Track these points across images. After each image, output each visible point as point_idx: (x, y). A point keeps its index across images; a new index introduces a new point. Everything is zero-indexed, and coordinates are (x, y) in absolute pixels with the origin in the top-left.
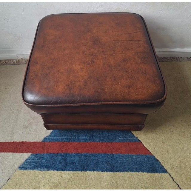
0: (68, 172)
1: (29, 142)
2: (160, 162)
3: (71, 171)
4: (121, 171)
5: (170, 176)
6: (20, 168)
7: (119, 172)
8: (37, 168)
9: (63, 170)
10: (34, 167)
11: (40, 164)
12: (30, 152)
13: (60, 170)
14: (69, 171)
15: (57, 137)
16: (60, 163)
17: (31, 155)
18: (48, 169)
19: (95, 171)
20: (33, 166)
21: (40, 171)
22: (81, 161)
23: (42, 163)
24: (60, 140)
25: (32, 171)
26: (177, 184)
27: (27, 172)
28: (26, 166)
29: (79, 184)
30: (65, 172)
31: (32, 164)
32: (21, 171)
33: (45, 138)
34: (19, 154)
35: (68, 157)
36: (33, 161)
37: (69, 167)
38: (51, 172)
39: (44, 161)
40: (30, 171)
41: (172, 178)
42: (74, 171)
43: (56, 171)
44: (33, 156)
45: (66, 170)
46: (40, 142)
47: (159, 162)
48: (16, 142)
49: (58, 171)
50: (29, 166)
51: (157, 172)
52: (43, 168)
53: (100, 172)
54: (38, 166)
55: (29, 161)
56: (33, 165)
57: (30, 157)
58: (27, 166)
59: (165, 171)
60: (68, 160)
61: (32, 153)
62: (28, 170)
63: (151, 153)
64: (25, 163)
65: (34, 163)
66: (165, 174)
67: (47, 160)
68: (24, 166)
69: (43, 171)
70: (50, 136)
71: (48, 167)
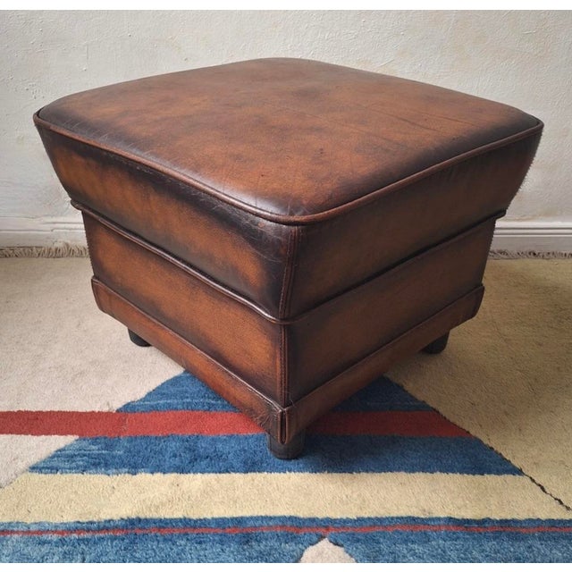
0: (199, 475)
1: (73, 412)
2: (500, 451)
3: (209, 472)
4: (374, 471)
5: (533, 481)
6: (34, 468)
7: (367, 471)
8: (96, 468)
9: (183, 471)
10: (86, 467)
11: (104, 459)
12: (73, 434)
13: (172, 472)
15: (169, 401)
16: (175, 456)
17: (77, 440)
18: (134, 469)
19: (290, 471)
20: (81, 463)
21: (105, 477)
22: (245, 451)
23: (114, 457)
24: (179, 407)
25: (77, 477)
26: (556, 499)
27: (58, 478)
28: (55, 464)
29: (235, 502)
30: (191, 475)
31: (79, 458)
32: (36, 476)
33: (127, 405)
34: (35, 438)
35: (202, 444)
36: (83, 452)
37: (204, 463)
38: (144, 478)
39: (121, 452)
40: (69, 475)
41: (540, 485)
42: (220, 472)
43: (158, 476)
44: (85, 444)
45: (195, 472)
46: (108, 414)
47: (496, 452)
48: (27, 413)
49: (166, 475)
50: (67, 465)
51: (489, 473)
52: (116, 469)
54: (99, 464)
55: (67, 452)
56: (83, 461)
57: (71, 445)
58: (62, 465)
59: (519, 472)
60: (201, 450)
61: (81, 435)
62: (61, 473)
63: (468, 432)
64: (53, 457)
65: (85, 458)
66: (518, 476)
67: (130, 451)
68: (49, 465)
69: (115, 476)
70: (144, 400)
71: (133, 465)
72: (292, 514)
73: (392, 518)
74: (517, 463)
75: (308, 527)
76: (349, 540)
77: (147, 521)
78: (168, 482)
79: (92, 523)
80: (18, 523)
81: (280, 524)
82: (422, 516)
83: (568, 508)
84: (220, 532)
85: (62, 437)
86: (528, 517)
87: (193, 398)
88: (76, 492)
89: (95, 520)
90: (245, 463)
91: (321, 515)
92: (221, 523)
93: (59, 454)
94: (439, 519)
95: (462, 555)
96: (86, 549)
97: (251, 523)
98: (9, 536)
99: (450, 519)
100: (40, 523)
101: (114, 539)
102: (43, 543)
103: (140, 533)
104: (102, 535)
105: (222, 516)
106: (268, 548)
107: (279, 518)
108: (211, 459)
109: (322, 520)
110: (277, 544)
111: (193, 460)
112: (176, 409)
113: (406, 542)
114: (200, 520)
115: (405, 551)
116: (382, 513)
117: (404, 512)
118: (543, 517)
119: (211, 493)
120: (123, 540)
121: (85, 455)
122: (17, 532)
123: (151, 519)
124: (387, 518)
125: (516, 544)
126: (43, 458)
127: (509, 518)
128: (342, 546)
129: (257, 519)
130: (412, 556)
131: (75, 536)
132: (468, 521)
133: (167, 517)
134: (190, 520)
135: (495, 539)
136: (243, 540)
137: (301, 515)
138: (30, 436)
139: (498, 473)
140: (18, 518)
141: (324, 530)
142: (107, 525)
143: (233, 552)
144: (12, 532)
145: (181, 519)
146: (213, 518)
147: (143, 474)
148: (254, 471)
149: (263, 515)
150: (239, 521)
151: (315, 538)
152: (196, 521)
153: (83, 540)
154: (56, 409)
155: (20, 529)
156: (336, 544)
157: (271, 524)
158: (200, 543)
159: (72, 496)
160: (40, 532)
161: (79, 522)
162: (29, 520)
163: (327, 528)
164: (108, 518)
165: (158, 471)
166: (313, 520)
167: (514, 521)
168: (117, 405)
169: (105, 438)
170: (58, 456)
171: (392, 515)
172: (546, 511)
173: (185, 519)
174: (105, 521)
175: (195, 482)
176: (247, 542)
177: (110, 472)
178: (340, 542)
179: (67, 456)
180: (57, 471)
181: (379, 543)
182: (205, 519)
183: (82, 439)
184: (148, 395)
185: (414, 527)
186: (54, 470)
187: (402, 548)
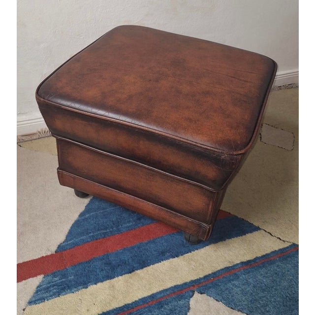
0: (120, 277)
1: (32, 260)
2: (247, 220)
3: (124, 274)
4: (200, 248)
5: (265, 231)
6: (30, 303)
7: (197, 249)
8: (64, 291)
9: (111, 278)
10: (59, 292)
11: (66, 284)
12: (40, 274)
13: (106, 280)
14: (122, 275)
15: (81, 238)
16: (102, 270)
17: (44, 277)
18: (85, 285)
19: (163, 260)
20: (55, 291)
21: (71, 295)
22: (136, 256)
23: (70, 281)
24: (89, 240)
25: (57, 300)
26: (278, 238)
27: (47, 304)
28: (41, 296)
29: (145, 287)
30: (116, 279)
31: (52, 288)
32: (35, 307)
33: (59, 247)
35: (112, 258)
36: (52, 283)
37: (119, 270)
38: (92, 288)
39: (73, 277)
40: (52, 300)
41: (269, 233)
42: (130, 273)
43: (99, 284)
44: (50, 278)
45: (118, 276)
46: (52, 255)
47: (245, 221)
49: (103, 283)
50: (48, 294)
51: (248, 233)
52: (75, 288)
53: (171, 259)
54: (64, 288)
55: (43, 286)
56: (55, 289)
57: (43, 281)
58: (45, 295)
59: (257, 229)
60: (113, 262)
61: (44, 273)
62: (48, 300)
63: (230, 213)
64: (37, 292)
65: (55, 287)
66: (259, 231)
67: (77, 275)
68: (38, 298)
69: (77, 292)
70: (66, 240)
71: (84, 282)
72: (175, 284)
73: (219, 271)
74: (256, 224)
75: (185, 289)
76: (206, 289)
78: (107, 286)
81: (172, 292)
82: (231, 265)
83: (284, 241)
84: (147, 306)
85: (35, 278)
86: (271, 251)
87: (93, 232)
88: (62, 309)
90: (140, 263)
92: (144, 300)
93: (39, 289)
94: (238, 264)
95: (255, 280)
97: (159, 296)
99: (242, 263)
105: (143, 297)
106: (173, 306)
107: (170, 288)
108: (121, 266)
109: (190, 282)
110: (176, 304)
111: (111, 270)
112: (88, 241)
113: (230, 281)
114: (134, 302)
115: (232, 286)
116: (214, 270)
117: (222, 266)
118: (277, 249)
119: (131, 286)
121: (54, 285)
123: (110, 311)
124: (217, 271)
125: (272, 266)
126: (32, 294)
127: (264, 254)
128: (204, 293)
129: (161, 292)
130: (235, 287)
132: (249, 262)
133: (117, 307)
134: (129, 304)
135: (263, 266)
137: (179, 284)
139: (251, 232)
141: (192, 287)
145: (124, 306)
146: (139, 299)
147: (91, 286)
148: (146, 267)
149: (162, 289)
150: (152, 297)
151: (191, 294)
152: (132, 304)
156: (201, 294)
157: (168, 293)
163: (194, 286)
165: (98, 282)
166: (185, 284)
167: (267, 255)
168: (53, 249)
169: (59, 271)
170: (40, 291)
171: (218, 270)
172: (277, 246)
173: (126, 305)
175: (120, 281)
176: (162, 307)
177: (73, 291)
178: (203, 292)
179: (45, 289)
180: (44, 299)
181: (219, 286)
182: (136, 301)
183: (46, 275)
184: (67, 237)
185: (230, 273)
186: (42, 300)
187: (230, 285)
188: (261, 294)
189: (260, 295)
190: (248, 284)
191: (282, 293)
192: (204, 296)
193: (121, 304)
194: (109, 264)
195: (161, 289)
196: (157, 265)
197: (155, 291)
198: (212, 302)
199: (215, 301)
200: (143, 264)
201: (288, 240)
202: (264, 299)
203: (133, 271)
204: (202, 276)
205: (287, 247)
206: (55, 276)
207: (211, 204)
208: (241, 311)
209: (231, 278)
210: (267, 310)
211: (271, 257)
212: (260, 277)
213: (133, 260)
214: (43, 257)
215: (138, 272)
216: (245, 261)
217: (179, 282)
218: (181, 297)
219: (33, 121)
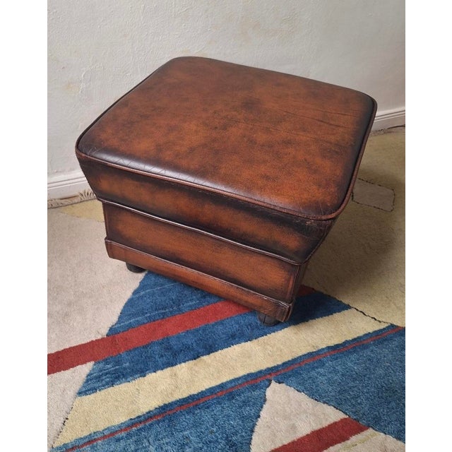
0: (183, 364)
1: (80, 346)
3: (188, 361)
4: (277, 331)
5: (357, 310)
6: (80, 393)
7: (274, 332)
8: (119, 380)
9: (172, 365)
10: (112, 381)
11: (120, 372)
12: (89, 361)
13: (167, 367)
14: (185, 362)
15: (136, 319)
16: (162, 356)
17: (95, 365)
18: (143, 373)
19: (233, 345)
20: (108, 379)
21: (127, 384)
22: (201, 340)
23: (125, 369)
24: (145, 321)
25: (110, 390)
26: (372, 318)
27: (100, 395)
28: (92, 386)
29: (212, 375)
30: (179, 365)
31: (104, 377)
32: (85, 398)
33: (111, 329)
34: (67, 372)
35: (173, 343)
36: (104, 371)
37: (181, 355)
38: (151, 377)
39: (128, 364)
40: (105, 390)
41: (361, 312)
42: (195, 359)
43: (159, 373)
44: (101, 365)
45: (180, 363)
46: (102, 339)
47: (333, 298)
49: (164, 370)
50: (100, 384)
51: (335, 313)
52: (131, 376)
53: (243, 344)
54: (119, 376)
55: (94, 375)
56: (108, 377)
57: (93, 369)
58: (96, 385)
59: (348, 307)
60: (175, 347)
61: (95, 360)
62: (100, 390)
63: (313, 289)
64: (87, 381)
65: (108, 375)
66: (349, 310)
67: (133, 362)
68: (89, 387)
69: (134, 382)
70: (119, 322)
71: (141, 370)
72: (248, 372)
73: (300, 357)
74: (346, 301)
75: (260, 377)
76: (285, 378)
77: (171, 404)
78: (168, 374)
79: (139, 417)
80: (94, 433)
81: (245, 380)
82: (314, 350)
83: (380, 322)
84: (215, 396)
85: (84, 366)
86: (363, 334)
87: (150, 312)
88: (117, 400)
89: (140, 414)
90: (206, 348)
91: (263, 367)
92: (211, 391)
93: (89, 379)
94: (323, 349)
95: (344, 367)
96: (146, 434)
97: (229, 386)
98: (95, 443)
99: (329, 348)
100: (108, 428)
101: (158, 422)
102: (118, 440)
103: (171, 413)
104: (150, 422)
105: (211, 386)
106: (246, 397)
107: (242, 377)
108: (184, 351)
109: (265, 370)
110: (249, 394)
111: (173, 355)
112: (144, 323)
113: (313, 368)
114: (200, 393)
115: (316, 375)
116: (296, 356)
117: (305, 352)
118: (371, 331)
119: (196, 374)
120: (164, 421)
122: (99, 439)
123: (172, 402)
124: (298, 358)
125: (365, 351)
126: (82, 384)
127: (356, 337)
128: (283, 383)
129: (231, 382)
130: (320, 376)
131: (134, 429)
132: (337, 346)
133: (180, 398)
134: (194, 395)
135: (354, 351)
136: (231, 397)
137: (253, 372)
138: (62, 371)
139: (339, 311)
140: (92, 430)
141: (269, 376)
142: (149, 415)
143: (228, 407)
144: (95, 440)
146: (206, 389)
147: (150, 374)
148: (213, 352)
150: (222, 386)
151: (267, 383)
152: (198, 395)
153: (140, 429)
154: (67, 346)
155: (99, 436)
156: (280, 383)
157: (240, 382)
158: (208, 408)
159: (116, 404)
160: (112, 434)
161: (131, 419)
162: (101, 428)
163: (270, 374)
164: (147, 411)
165: (158, 370)
166: (260, 372)
167: (359, 338)
168: (104, 332)
169: (112, 357)
170: (91, 380)
171: (299, 355)
172: (371, 327)
173: (190, 396)
174: (147, 413)
175: (183, 369)
176: (233, 398)
177: (128, 379)
178: (281, 381)
179: (96, 378)
180: (96, 390)
181: (301, 374)
182: (202, 392)
183: (97, 362)
184: (120, 318)
185: (313, 359)
186: (94, 390)
187: (313, 373)
188: (352, 384)
189: (350, 385)
190: (336, 371)
191: (377, 383)
192: (283, 385)
193: (185, 395)
194: (169, 348)
195: (232, 378)
196: (226, 350)
197: (224, 379)
198: (292, 392)
199: (296, 392)
200: (210, 349)
201: (384, 320)
202: (356, 389)
203: (198, 357)
204: (280, 363)
205: (384, 329)
206: (107, 363)
207: (292, 279)
208: (327, 403)
209: (316, 365)
210: (359, 401)
211: (364, 340)
212: (350, 364)
213: (198, 345)
214: (92, 341)
215: (205, 358)
216: (333, 345)
217: (253, 370)
218: (255, 387)
219: (73, 181)
